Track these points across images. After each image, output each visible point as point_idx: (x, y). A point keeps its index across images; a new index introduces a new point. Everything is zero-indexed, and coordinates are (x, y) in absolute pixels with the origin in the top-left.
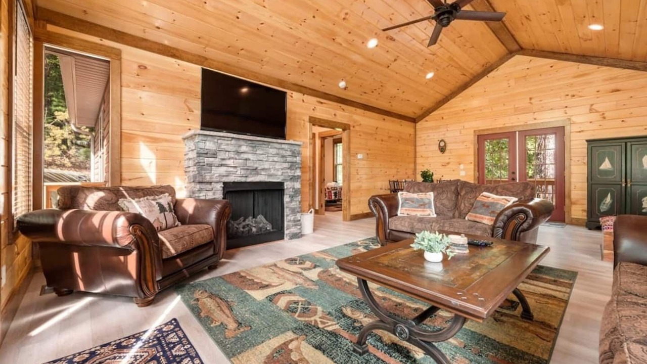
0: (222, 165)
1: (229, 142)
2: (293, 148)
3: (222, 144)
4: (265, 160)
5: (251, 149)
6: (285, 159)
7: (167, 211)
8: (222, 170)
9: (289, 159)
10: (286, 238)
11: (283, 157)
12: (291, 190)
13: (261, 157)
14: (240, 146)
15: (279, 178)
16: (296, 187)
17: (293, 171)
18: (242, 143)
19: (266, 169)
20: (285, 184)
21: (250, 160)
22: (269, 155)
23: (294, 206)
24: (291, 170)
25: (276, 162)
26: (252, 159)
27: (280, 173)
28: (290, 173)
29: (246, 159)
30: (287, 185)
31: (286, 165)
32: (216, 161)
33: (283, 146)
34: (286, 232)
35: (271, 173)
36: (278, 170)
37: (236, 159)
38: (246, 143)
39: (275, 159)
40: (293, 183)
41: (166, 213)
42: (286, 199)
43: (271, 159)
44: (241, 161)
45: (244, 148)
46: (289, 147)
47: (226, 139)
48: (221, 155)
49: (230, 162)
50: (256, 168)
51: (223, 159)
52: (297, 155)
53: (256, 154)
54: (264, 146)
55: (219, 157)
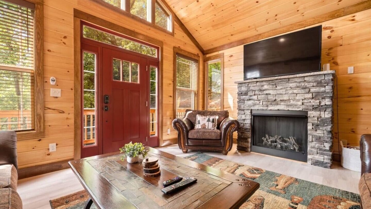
0: (250, 100)
1: (255, 85)
2: (319, 79)
3: (250, 86)
4: (284, 93)
5: (271, 86)
6: (307, 90)
7: (210, 122)
8: (250, 102)
9: (313, 90)
10: (309, 163)
11: (305, 88)
12: (316, 118)
13: (281, 92)
14: (263, 86)
15: (299, 107)
16: (323, 116)
17: (318, 101)
18: (264, 83)
19: (286, 100)
20: (309, 112)
21: (269, 94)
22: (288, 89)
23: (320, 135)
24: (316, 100)
25: (297, 94)
26: (272, 94)
27: (300, 103)
28: (316, 102)
29: (267, 94)
30: (312, 114)
31: (310, 95)
32: (247, 97)
33: (306, 79)
34: (309, 157)
35: (291, 103)
36: (298, 100)
37: (260, 95)
38: (267, 83)
39: (295, 91)
40: (318, 113)
41: (209, 122)
42: (310, 127)
43: (290, 92)
44: (263, 96)
45: (266, 87)
46: (312, 79)
47: (253, 83)
48: (250, 93)
49: (255, 97)
50: (275, 100)
51: (251, 96)
52: (325, 85)
53: (276, 89)
54: (283, 82)
55: (249, 95)
